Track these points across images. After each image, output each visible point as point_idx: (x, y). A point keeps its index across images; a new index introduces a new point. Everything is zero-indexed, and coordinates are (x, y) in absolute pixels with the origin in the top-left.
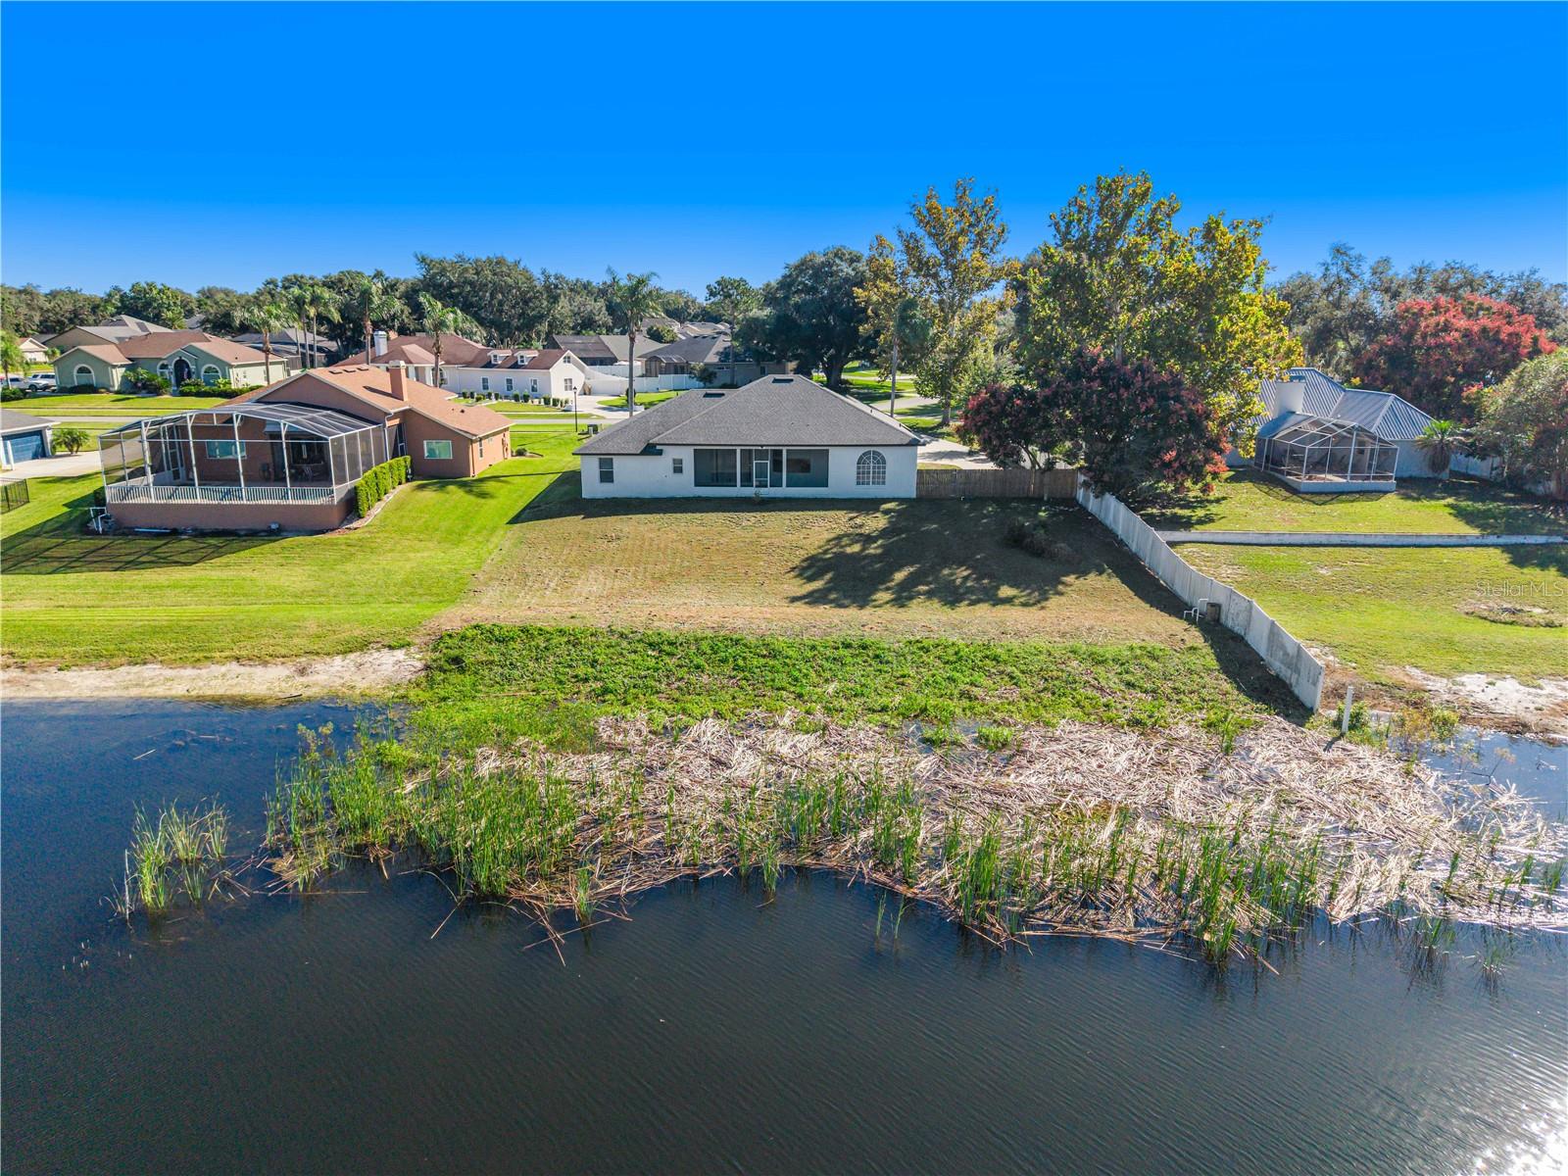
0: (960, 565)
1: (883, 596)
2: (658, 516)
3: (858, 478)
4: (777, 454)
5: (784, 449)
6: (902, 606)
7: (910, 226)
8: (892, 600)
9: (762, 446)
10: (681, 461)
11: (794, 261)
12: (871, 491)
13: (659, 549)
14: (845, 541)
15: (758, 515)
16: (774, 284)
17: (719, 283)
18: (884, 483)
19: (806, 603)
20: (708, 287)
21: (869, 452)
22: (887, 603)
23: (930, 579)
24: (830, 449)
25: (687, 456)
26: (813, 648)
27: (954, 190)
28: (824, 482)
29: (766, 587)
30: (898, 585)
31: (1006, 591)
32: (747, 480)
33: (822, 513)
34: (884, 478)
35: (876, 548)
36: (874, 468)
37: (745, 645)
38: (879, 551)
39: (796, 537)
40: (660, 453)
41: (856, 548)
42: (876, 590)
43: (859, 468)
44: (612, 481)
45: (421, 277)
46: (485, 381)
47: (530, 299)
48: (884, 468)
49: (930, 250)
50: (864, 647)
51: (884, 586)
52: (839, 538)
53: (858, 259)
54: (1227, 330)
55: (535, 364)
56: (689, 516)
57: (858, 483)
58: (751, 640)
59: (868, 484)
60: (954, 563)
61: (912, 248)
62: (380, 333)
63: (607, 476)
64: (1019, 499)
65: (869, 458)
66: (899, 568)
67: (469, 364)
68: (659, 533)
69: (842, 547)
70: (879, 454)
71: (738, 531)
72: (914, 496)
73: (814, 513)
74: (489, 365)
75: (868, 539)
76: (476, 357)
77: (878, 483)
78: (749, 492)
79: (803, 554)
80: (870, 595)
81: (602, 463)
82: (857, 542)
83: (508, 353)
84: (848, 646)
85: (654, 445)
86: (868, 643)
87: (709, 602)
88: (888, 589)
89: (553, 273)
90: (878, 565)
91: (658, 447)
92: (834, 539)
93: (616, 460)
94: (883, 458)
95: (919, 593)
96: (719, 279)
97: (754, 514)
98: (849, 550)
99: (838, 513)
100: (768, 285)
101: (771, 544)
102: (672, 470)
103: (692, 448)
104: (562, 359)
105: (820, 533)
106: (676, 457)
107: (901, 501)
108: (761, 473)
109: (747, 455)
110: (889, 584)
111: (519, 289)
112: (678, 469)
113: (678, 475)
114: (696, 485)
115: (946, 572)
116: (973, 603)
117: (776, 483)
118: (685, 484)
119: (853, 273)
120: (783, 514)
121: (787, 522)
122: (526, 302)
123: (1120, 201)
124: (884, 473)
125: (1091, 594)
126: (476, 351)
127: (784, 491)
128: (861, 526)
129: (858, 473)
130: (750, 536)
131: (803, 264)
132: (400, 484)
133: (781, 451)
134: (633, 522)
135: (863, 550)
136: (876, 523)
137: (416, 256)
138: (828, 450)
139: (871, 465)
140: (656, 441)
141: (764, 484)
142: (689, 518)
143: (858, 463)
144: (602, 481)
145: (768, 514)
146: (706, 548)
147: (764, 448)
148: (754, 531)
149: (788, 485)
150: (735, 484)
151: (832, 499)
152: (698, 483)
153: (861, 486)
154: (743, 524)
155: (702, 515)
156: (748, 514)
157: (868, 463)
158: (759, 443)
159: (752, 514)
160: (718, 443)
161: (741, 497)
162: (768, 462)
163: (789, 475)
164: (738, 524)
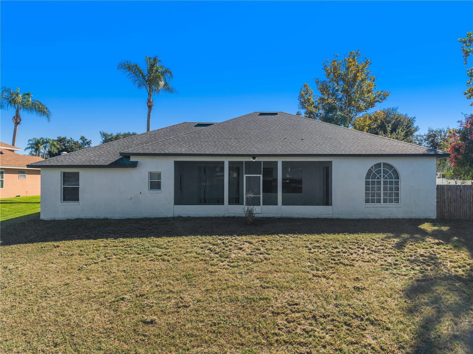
3: (367, 195)
5: (280, 161)
9: (254, 156)
10: (159, 175)
12: (383, 210)
15: (255, 239)
18: (397, 200)
21: (378, 165)
24: (333, 160)
25: (166, 169)
28: (327, 201)
32: (236, 200)
34: (397, 195)
36: (385, 183)
40: (134, 165)
43: (367, 183)
44: (77, 200)
48: (397, 183)
57: (367, 201)
59: (379, 201)
63: (71, 194)
65: (379, 172)
70: (391, 167)
72: (434, 216)
77: (391, 201)
78: (239, 210)
81: (66, 177)
85: (128, 156)
91: (133, 159)
93: (84, 175)
94: (395, 172)
102: (147, 186)
103: (172, 160)
106: (154, 170)
108: (253, 189)
109: (235, 167)
112: (155, 184)
113: (155, 192)
114: (176, 203)
117: (271, 201)
118: (163, 202)
124: (397, 189)
127: (281, 210)
129: (367, 189)
133: (276, 163)
138: (331, 162)
139: (382, 180)
140: (130, 151)
141: (255, 202)
142: (147, 245)
143: (368, 177)
144: (64, 200)
145: (270, 237)
146: (145, 322)
147: (257, 159)
148: (251, 270)
149: (284, 204)
150: (220, 202)
151: (338, 220)
152: (179, 200)
153: (370, 205)
154: (233, 256)
155: (170, 239)
156: (239, 238)
157: (378, 178)
158: (250, 153)
159: (244, 238)
160: (202, 153)
161: (226, 215)
162: (261, 176)
163: (287, 194)
164: (223, 256)
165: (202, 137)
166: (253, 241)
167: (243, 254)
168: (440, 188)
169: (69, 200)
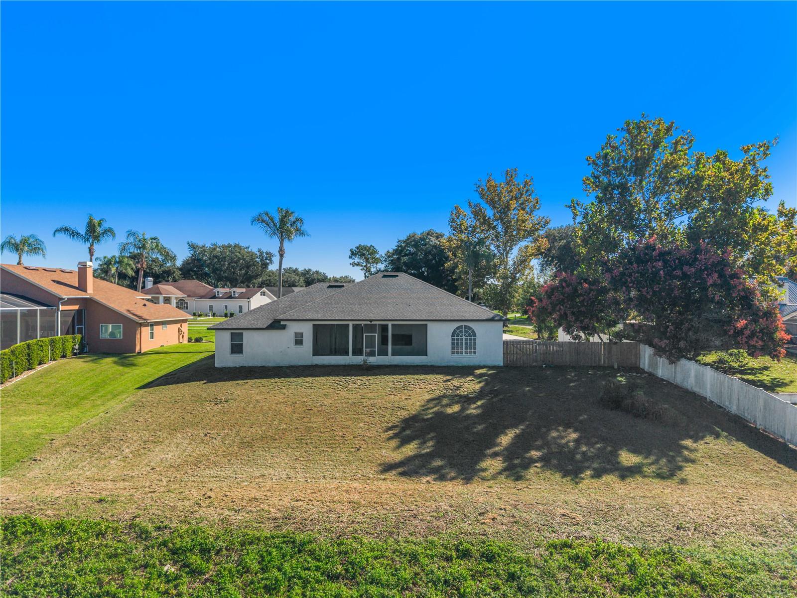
0: (567, 426)
1: (493, 465)
2: (273, 380)
3: (453, 348)
4: (384, 328)
5: (390, 324)
6: (518, 478)
7: (476, 199)
8: (505, 470)
9: (371, 321)
10: (301, 335)
11: (403, 237)
12: (465, 359)
13: (262, 410)
14: (445, 401)
16: (391, 251)
17: (357, 248)
18: (475, 353)
19: (402, 474)
20: (351, 250)
21: (460, 327)
22: (500, 473)
23: (539, 443)
24: (429, 324)
25: (307, 330)
26: (414, 558)
27: (504, 176)
28: (424, 353)
29: (361, 454)
30: (506, 449)
31: (627, 458)
32: (358, 352)
33: (422, 377)
34: (475, 348)
35: (475, 408)
36: (466, 340)
37: (312, 553)
38: (479, 411)
39: (398, 398)
40: (284, 328)
41: (456, 408)
42: (482, 456)
43: (453, 340)
44: (242, 352)
45: (191, 255)
46: (211, 307)
47: (250, 266)
48: (475, 340)
49: (490, 213)
50: (490, 557)
51: (489, 452)
52: (439, 399)
53: (442, 236)
54: (759, 224)
55: (242, 296)
56: (300, 380)
57: (453, 353)
58: (324, 544)
59: (462, 353)
60: (560, 425)
61: (477, 213)
62: (149, 278)
63: (237, 348)
64: (593, 368)
65: (461, 332)
66: (502, 431)
67: (202, 297)
68: (267, 396)
69: (443, 406)
70: (470, 328)
71: (344, 393)
72: (502, 364)
73: (416, 377)
74: (214, 297)
75: (467, 400)
76: (207, 294)
77: (471, 353)
78: (358, 360)
79: (404, 414)
80: (476, 463)
81: (235, 336)
82: (457, 403)
83: (227, 290)
84: (465, 554)
85: (279, 321)
86: (495, 550)
87: (292, 474)
88: (495, 455)
89: (265, 251)
90: (480, 427)
91: (282, 323)
92: (433, 399)
93: (247, 335)
94: (473, 331)
95: (532, 461)
96: (358, 245)
97: (361, 378)
98: (449, 411)
99: (437, 376)
100: (388, 252)
101: (374, 405)
102: (293, 341)
103: (311, 324)
104: (259, 293)
105: (421, 394)
106: (298, 331)
107: (490, 368)
108: (371, 344)
109: (358, 328)
110: (497, 449)
111: (244, 260)
112: (299, 341)
113: (298, 346)
114: (314, 355)
115: (554, 434)
116: (598, 474)
117: (383, 353)
118: (305, 354)
119: (438, 243)
120: (387, 377)
121: (391, 384)
122: (248, 267)
123: (648, 137)
124: (475, 344)
125: (724, 460)
126: (208, 290)
127: (390, 359)
128: (458, 388)
129: (453, 344)
130: (353, 397)
131: (408, 239)
132: (64, 356)
133: (387, 325)
134: (247, 386)
135: (463, 409)
136: (470, 386)
137: (188, 244)
138: (427, 324)
139: (464, 337)
140: (281, 317)
141: (372, 354)
142: (300, 382)
143: (453, 335)
144: (232, 353)
145: (374, 377)
146: (308, 410)
147: (373, 323)
148: (358, 392)
149: (393, 355)
150: (347, 354)
151: (431, 366)
152: (316, 353)
153: (456, 356)
154: (350, 386)
155: (313, 378)
156: (355, 378)
157: (461, 336)
158: (368, 319)
159: (359, 378)
160: (333, 319)
161: (351, 364)
162: (376, 335)
163: (394, 346)
164: (344, 387)
165: (333, 303)
166: (364, 379)
167: (356, 386)
168: (506, 343)
169: (235, 353)
